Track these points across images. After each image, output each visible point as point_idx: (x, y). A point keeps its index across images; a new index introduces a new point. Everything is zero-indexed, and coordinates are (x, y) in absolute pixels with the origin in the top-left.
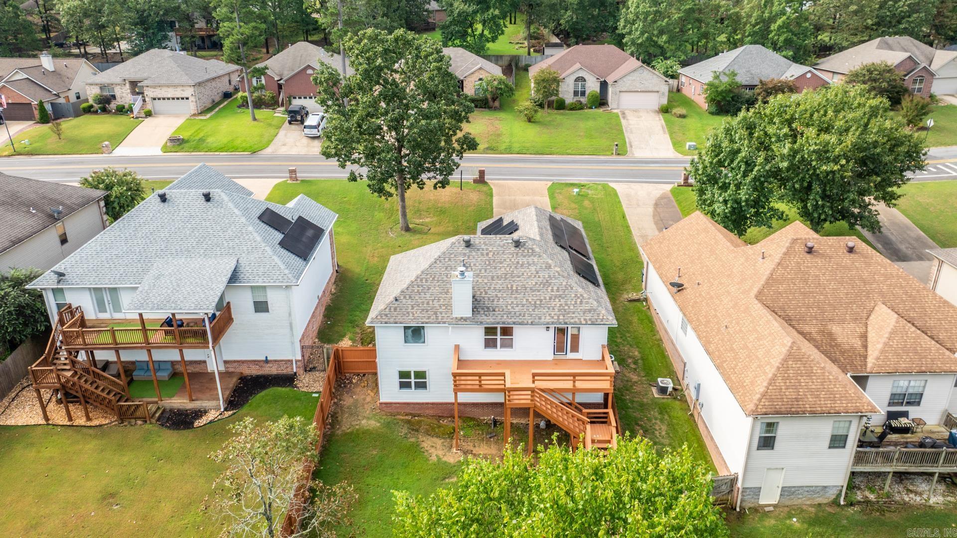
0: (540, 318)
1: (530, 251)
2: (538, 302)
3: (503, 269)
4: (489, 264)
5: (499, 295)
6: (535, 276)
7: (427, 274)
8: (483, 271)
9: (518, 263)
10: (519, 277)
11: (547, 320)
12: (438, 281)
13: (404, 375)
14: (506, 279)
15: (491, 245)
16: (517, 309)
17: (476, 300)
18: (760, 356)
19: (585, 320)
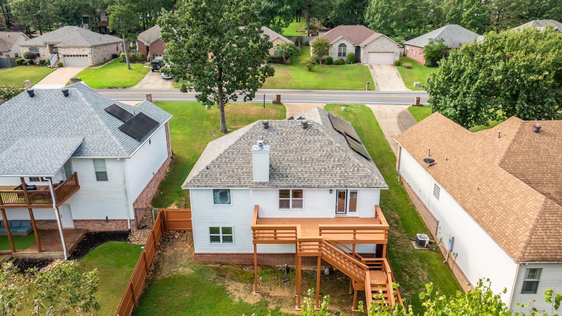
0: (325, 183)
1: (316, 131)
2: (323, 170)
3: (294, 145)
4: (283, 141)
5: (291, 165)
6: (320, 150)
7: (233, 149)
8: (278, 146)
9: (306, 140)
10: (307, 151)
11: (330, 184)
12: (242, 154)
13: (214, 230)
14: (296, 152)
15: (284, 127)
16: (306, 176)
17: (273, 168)
18: (516, 210)
19: (362, 184)
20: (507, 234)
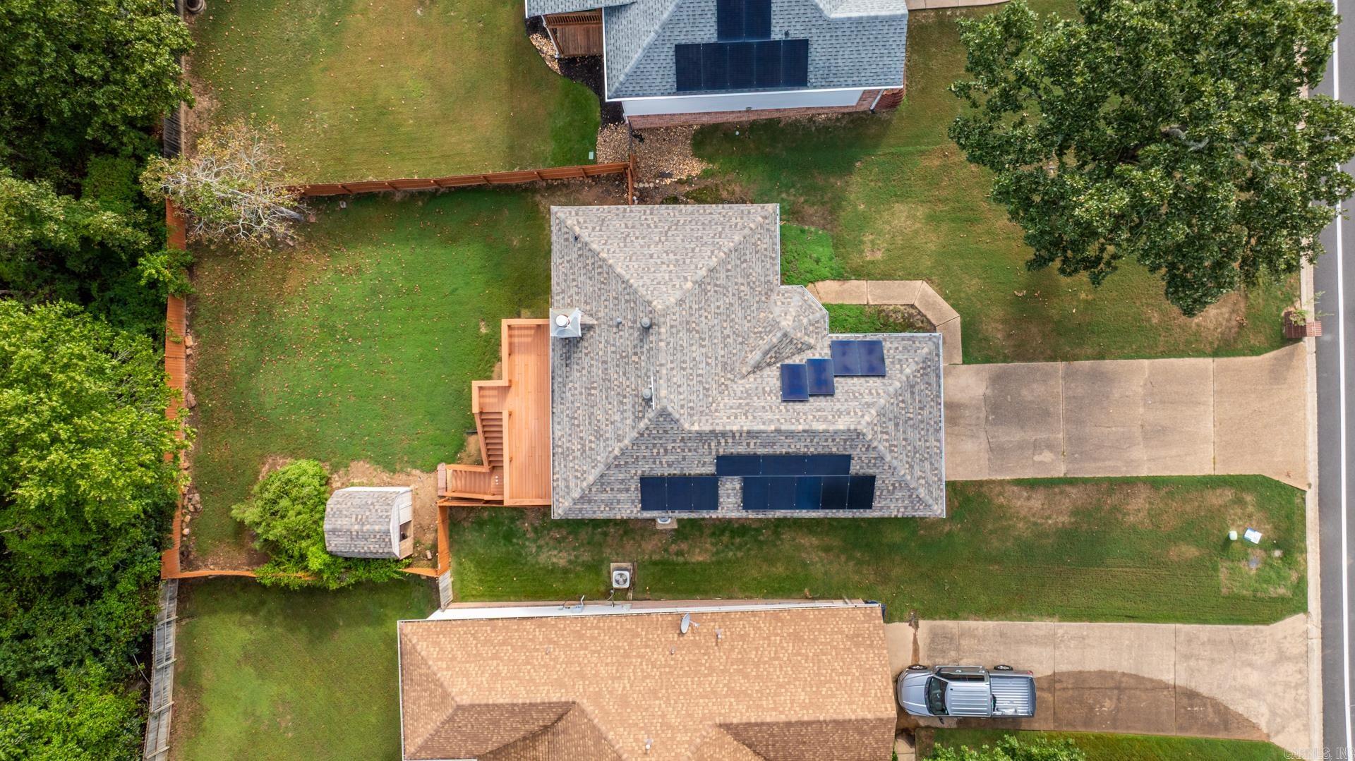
0: (559, 423)
1: (640, 415)
2: (576, 422)
3: (616, 376)
4: (622, 357)
5: (584, 372)
6: (607, 420)
7: (608, 273)
8: (613, 349)
9: (625, 397)
10: (607, 398)
11: (556, 432)
12: (600, 289)
14: (604, 380)
15: (649, 358)
16: (568, 394)
17: (578, 342)
19: (558, 479)
20: (441, 636)
